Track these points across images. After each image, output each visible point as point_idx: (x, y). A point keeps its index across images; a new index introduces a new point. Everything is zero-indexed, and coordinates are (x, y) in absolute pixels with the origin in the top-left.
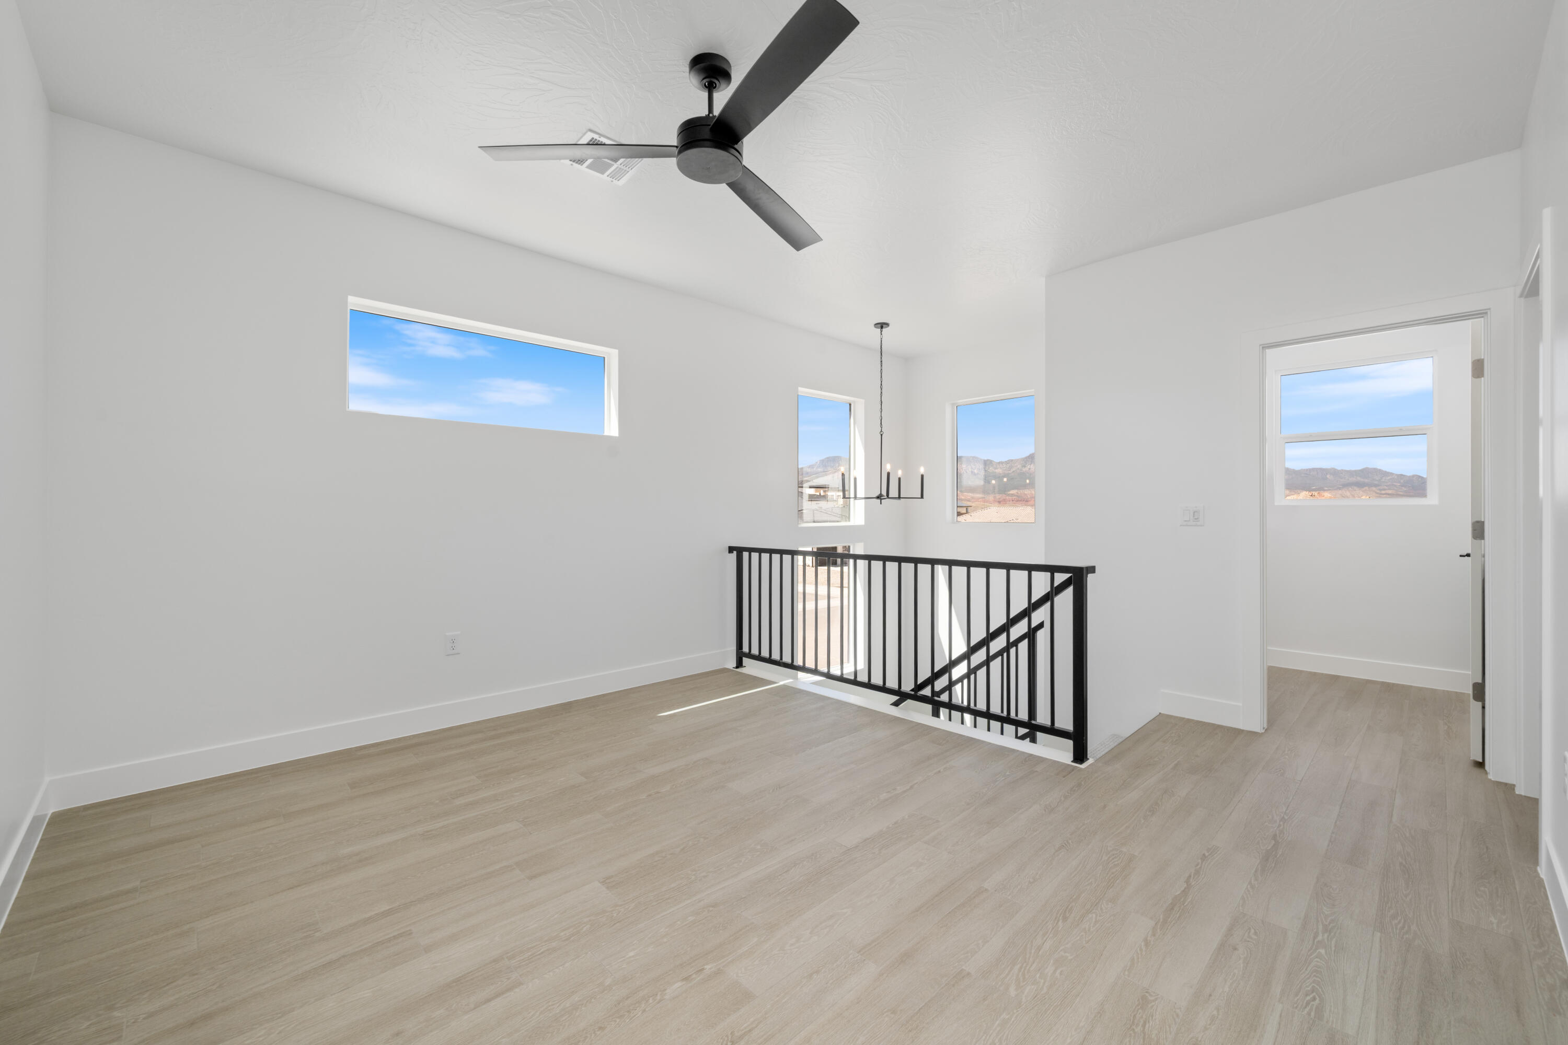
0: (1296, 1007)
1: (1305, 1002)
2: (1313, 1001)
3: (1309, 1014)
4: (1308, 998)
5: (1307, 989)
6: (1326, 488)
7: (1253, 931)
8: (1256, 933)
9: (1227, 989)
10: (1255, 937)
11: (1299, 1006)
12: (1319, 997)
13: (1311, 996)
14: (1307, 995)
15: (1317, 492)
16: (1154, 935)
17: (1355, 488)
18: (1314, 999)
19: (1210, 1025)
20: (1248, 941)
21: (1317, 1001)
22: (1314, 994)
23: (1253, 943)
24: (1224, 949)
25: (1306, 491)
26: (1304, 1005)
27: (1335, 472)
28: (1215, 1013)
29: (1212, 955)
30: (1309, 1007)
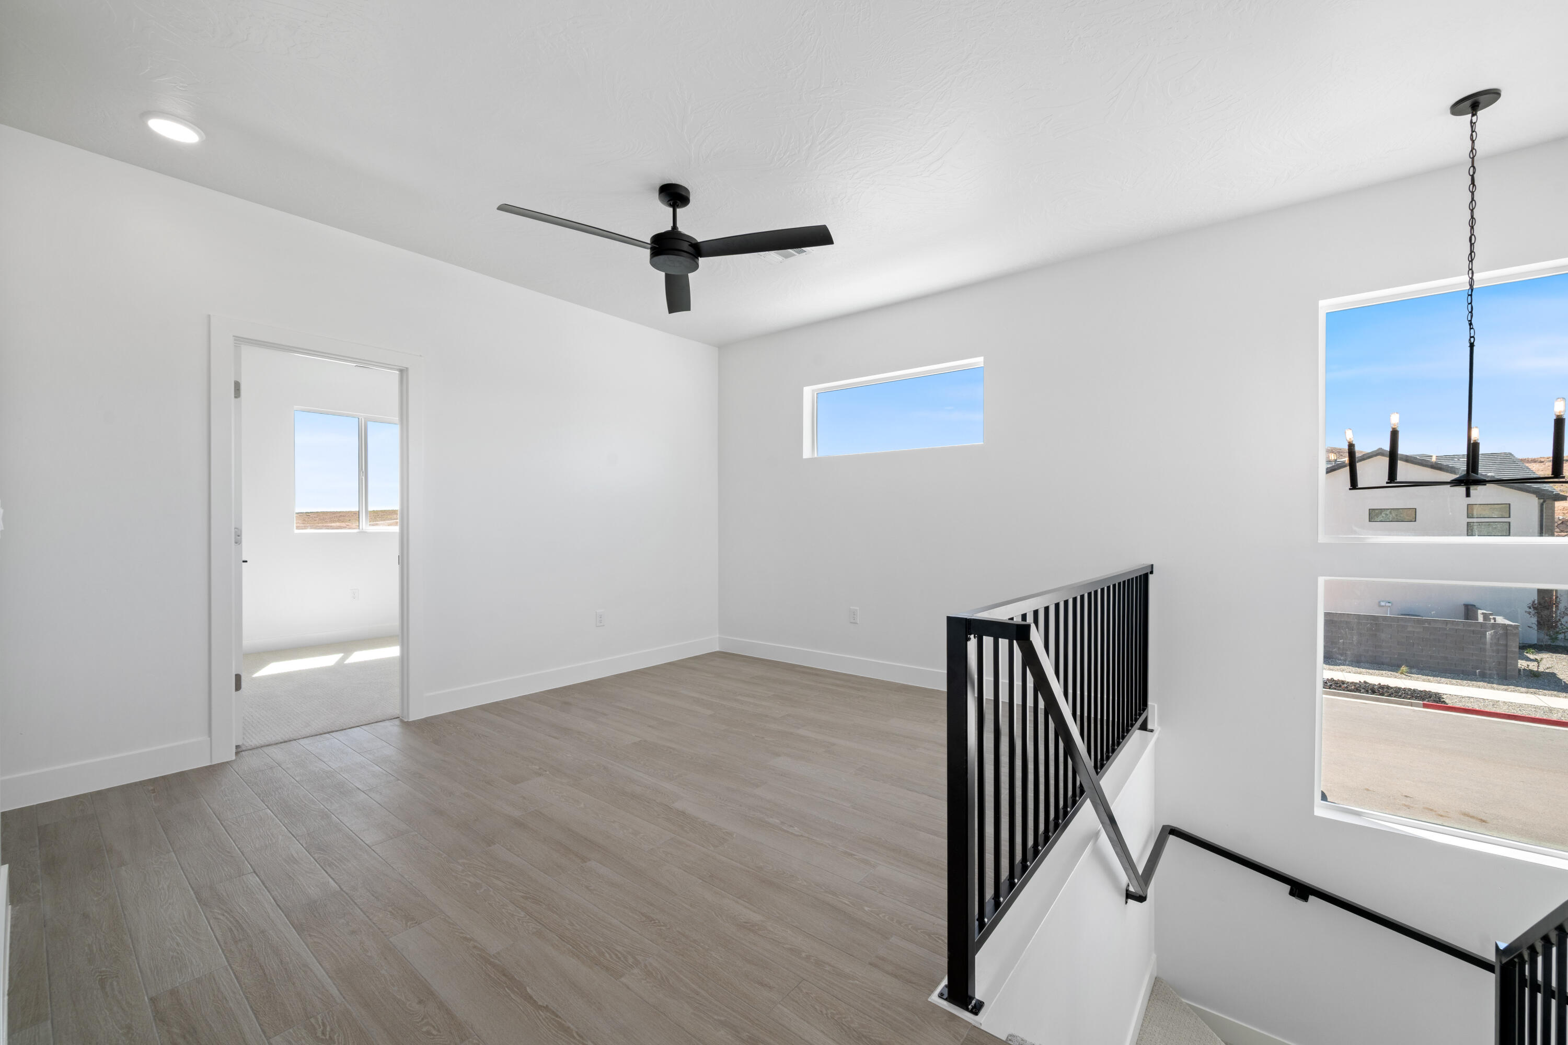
0: (328, 1013)
1: (327, 1023)
2: (323, 1031)
3: (317, 1019)
4: (328, 1029)
5: (337, 1035)
7: (435, 1032)
8: (429, 1033)
9: (383, 972)
10: (424, 1029)
11: (328, 1016)
12: (322, 1039)
13: (328, 1033)
14: (332, 1030)
16: (475, 947)
18: (323, 1034)
19: (363, 947)
20: (423, 1019)
21: (319, 1034)
22: (327, 1037)
23: (418, 1023)
24: (426, 993)
26: (325, 1021)
28: (369, 954)
29: (425, 980)
30: (320, 1023)
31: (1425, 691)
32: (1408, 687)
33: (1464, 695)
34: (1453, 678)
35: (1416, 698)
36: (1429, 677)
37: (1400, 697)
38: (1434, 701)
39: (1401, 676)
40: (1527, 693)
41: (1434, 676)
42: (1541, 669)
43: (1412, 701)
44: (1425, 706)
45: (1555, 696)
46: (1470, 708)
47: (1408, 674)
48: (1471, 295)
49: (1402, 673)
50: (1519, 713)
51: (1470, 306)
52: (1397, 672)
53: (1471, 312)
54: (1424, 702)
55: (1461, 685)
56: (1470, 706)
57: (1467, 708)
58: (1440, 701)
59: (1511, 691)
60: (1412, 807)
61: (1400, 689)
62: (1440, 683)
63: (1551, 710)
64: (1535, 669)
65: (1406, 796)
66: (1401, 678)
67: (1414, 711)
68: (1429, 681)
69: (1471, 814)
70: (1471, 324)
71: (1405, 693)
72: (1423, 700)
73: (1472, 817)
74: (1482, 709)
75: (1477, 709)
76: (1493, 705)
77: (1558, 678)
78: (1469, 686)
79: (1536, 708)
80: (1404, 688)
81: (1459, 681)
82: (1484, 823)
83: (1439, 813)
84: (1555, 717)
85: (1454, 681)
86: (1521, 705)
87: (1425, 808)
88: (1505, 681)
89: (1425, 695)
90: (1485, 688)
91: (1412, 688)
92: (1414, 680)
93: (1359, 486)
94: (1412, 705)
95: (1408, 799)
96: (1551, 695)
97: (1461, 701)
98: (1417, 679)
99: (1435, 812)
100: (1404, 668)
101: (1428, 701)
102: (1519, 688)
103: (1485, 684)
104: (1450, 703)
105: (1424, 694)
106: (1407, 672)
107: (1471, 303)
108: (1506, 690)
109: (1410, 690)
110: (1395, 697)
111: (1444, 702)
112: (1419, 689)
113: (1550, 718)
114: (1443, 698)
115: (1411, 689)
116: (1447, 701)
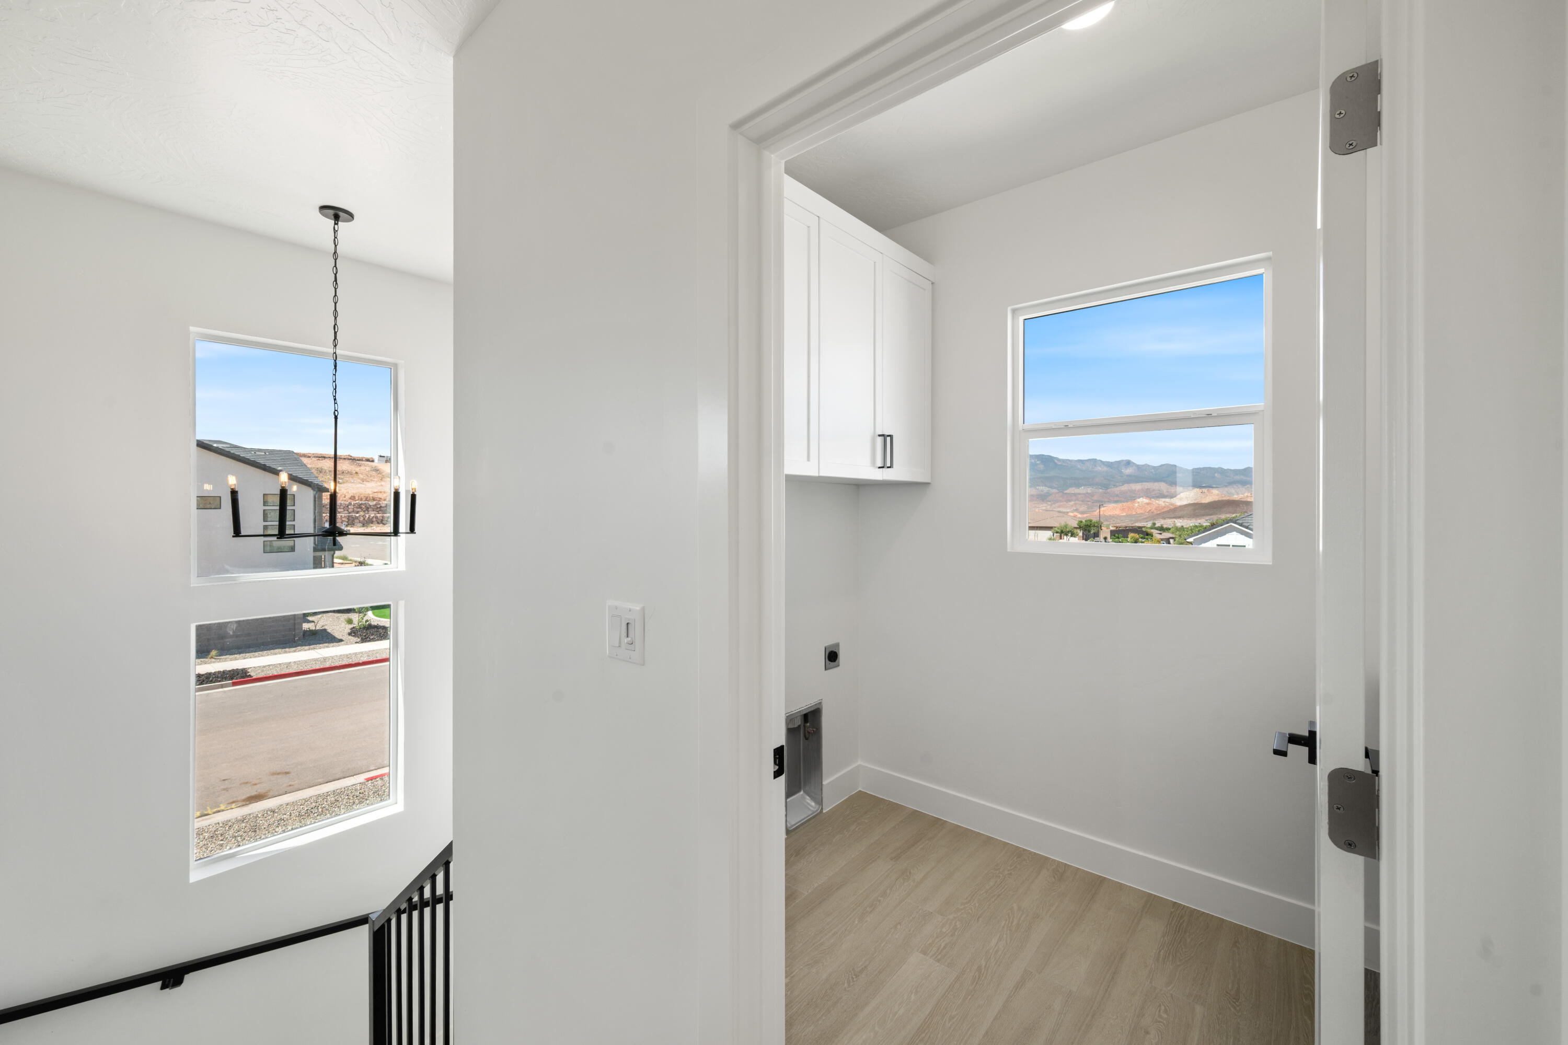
6: (1214, 486)
15: (1207, 489)
17: (1239, 486)
25: (1198, 488)
27: (1222, 471)
31: (233, 670)
32: (217, 670)
33: (265, 665)
34: (255, 652)
35: (226, 679)
36: (236, 656)
37: (211, 682)
38: (240, 677)
39: (210, 660)
40: (309, 649)
41: (240, 653)
42: (318, 628)
43: (222, 683)
44: (234, 684)
45: (327, 647)
46: (271, 675)
47: (217, 658)
48: (335, 375)
49: (212, 657)
50: (306, 669)
51: (334, 383)
52: (207, 658)
53: (335, 389)
54: (234, 681)
55: (262, 656)
56: (270, 673)
57: (268, 675)
58: (246, 676)
59: (298, 651)
60: (230, 788)
61: (210, 674)
62: (245, 659)
63: (325, 659)
64: (314, 629)
65: (224, 780)
66: (211, 662)
67: (225, 692)
68: (236, 659)
69: (278, 771)
70: (335, 399)
71: (215, 677)
72: (232, 679)
73: (279, 774)
74: (279, 673)
75: (276, 674)
76: (287, 667)
77: (328, 633)
78: (268, 655)
79: (316, 660)
80: (215, 672)
81: (260, 653)
82: (288, 775)
83: (253, 783)
84: (327, 665)
85: (256, 654)
86: (306, 661)
87: (241, 784)
88: (294, 644)
89: (234, 674)
90: (280, 654)
91: (222, 670)
92: (223, 661)
93: (242, 534)
94: (222, 686)
95: (226, 782)
96: (324, 647)
97: (263, 671)
98: (226, 660)
99: (250, 783)
100: (214, 653)
101: (237, 679)
102: (303, 647)
103: (280, 650)
104: (254, 675)
105: (232, 673)
106: (217, 656)
107: (335, 382)
108: (295, 651)
109: (219, 672)
110: (206, 683)
111: (250, 676)
112: (228, 670)
113: (325, 667)
114: (249, 672)
115: (221, 672)
116: (252, 674)
